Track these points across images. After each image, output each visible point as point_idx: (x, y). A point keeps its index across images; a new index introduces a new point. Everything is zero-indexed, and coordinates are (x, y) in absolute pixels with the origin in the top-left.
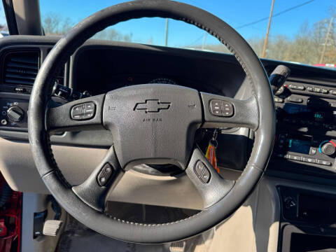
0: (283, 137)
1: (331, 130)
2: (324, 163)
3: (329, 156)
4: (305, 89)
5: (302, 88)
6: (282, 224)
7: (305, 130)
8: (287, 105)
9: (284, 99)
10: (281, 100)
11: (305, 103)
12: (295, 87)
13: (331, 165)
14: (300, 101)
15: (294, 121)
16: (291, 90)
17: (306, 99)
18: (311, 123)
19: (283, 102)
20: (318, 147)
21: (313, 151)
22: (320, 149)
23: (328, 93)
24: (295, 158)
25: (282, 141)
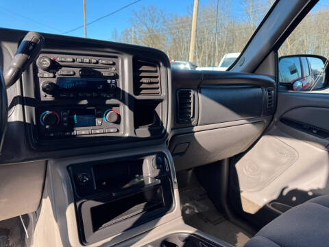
0: (65, 113)
1: (110, 99)
2: (112, 131)
3: (114, 123)
4: (74, 61)
5: (71, 60)
6: (78, 204)
7: (85, 102)
8: (60, 79)
9: (54, 73)
10: (51, 75)
11: (78, 75)
12: (63, 59)
13: (118, 131)
14: (72, 73)
15: (72, 96)
16: (60, 63)
17: (77, 71)
18: (89, 95)
19: (54, 77)
20: (102, 117)
21: (98, 121)
22: (104, 118)
23: (97, 62)
24: (83, 132)
25: (65, 119)
